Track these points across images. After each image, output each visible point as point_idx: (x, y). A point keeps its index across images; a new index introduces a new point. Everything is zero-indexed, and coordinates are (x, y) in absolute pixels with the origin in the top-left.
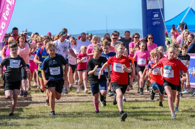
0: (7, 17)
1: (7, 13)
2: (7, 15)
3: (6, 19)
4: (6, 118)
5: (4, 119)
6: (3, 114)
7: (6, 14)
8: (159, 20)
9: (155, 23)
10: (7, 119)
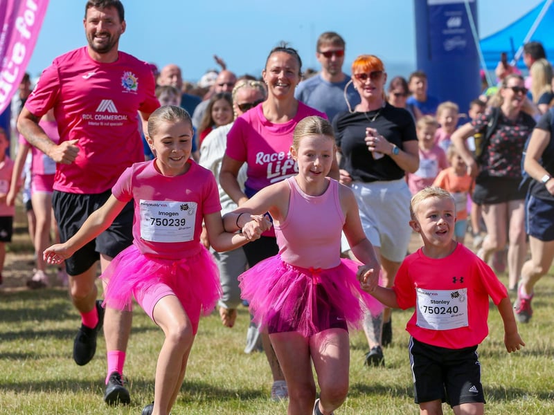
0: (30, 29)
1: (30, 18)
2: (30, 22)
3: (26, 34)
4: (29, 317)
5: (26, 319)
6: (22, 307)
7: (25, 22)
8: (462, 36)
9: (451, 44)
10: (33, 319)
